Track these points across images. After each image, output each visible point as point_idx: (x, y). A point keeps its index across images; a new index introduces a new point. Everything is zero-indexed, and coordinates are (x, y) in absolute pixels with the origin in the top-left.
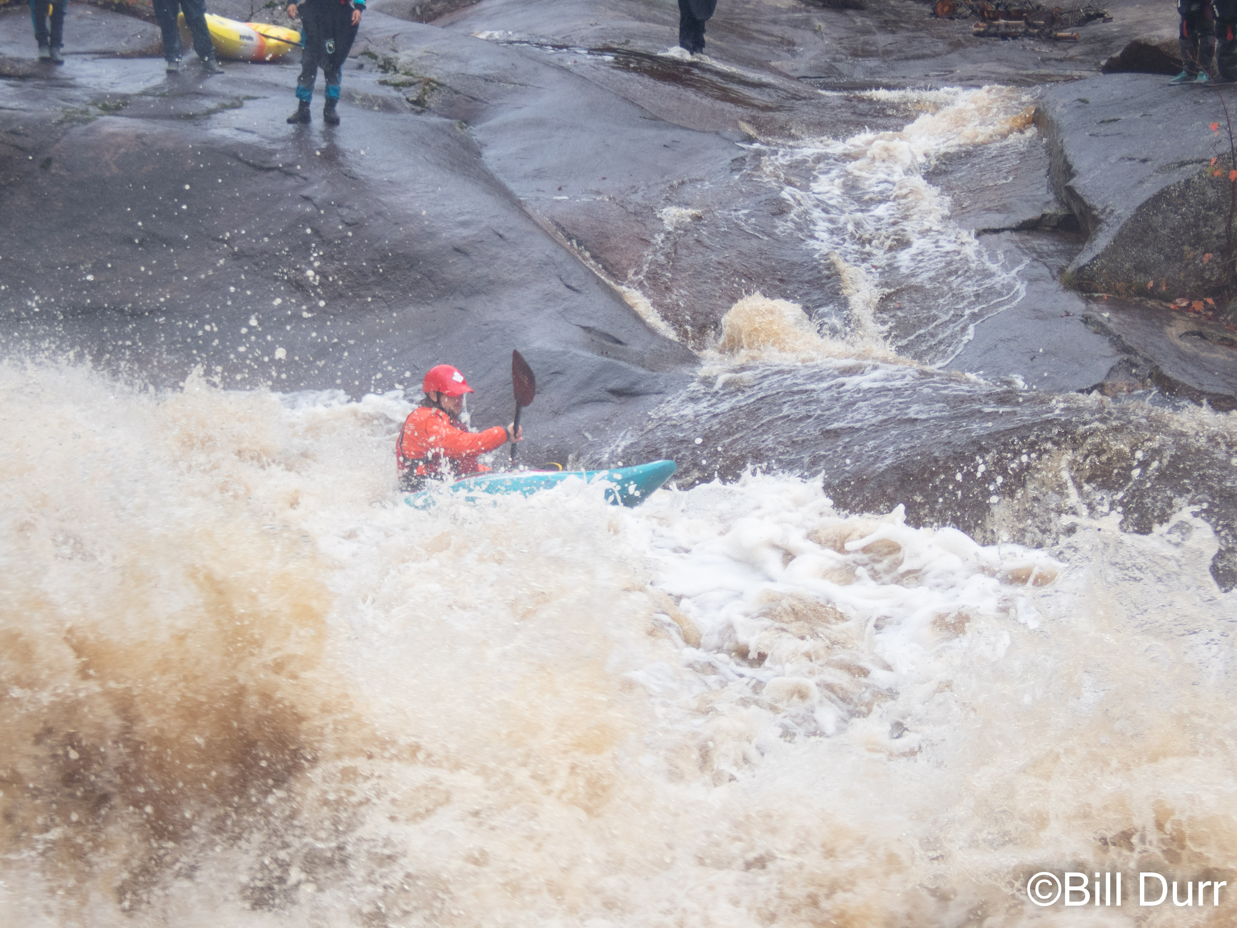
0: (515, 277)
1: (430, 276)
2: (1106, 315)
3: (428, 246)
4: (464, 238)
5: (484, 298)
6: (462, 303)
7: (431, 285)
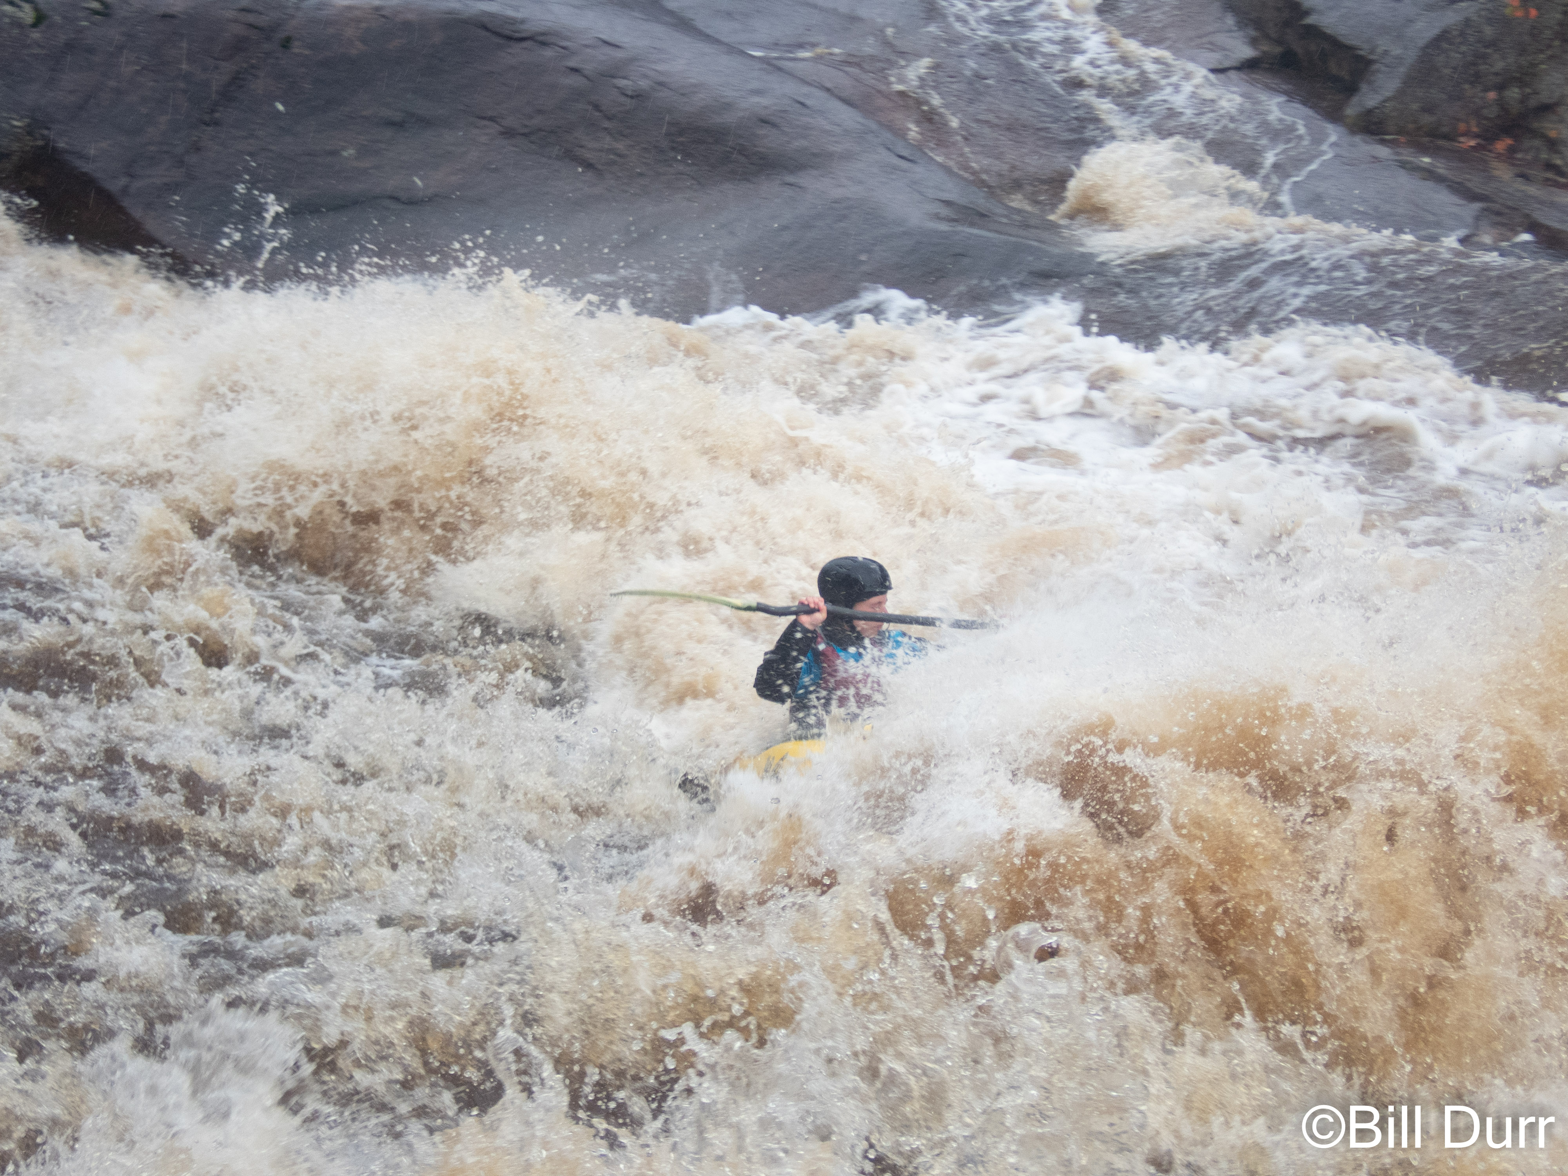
0: (838, 148)
1: (742, 151)
2: (1427, 160)
3: (729, 118)
4: (766, 107)
5: (815, 172)
6: (790, 179)
7: (742, 159)
